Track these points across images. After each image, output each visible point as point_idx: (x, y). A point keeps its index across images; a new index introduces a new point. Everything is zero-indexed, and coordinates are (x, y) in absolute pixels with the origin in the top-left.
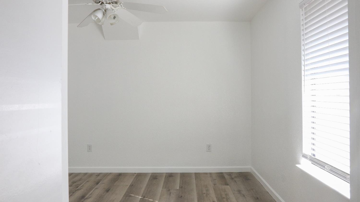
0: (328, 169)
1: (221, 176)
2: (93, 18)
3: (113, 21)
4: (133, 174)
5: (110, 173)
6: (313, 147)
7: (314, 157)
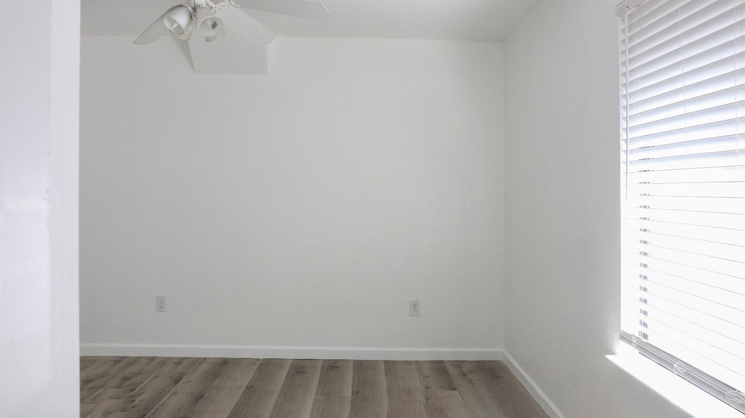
0: (681, 370)
1: (440, 368)
2: (168, 25)
3: (211, 33)
4: (252, 362)
5: (205, 359)
6: (644, 319)
7: (645, 340)
